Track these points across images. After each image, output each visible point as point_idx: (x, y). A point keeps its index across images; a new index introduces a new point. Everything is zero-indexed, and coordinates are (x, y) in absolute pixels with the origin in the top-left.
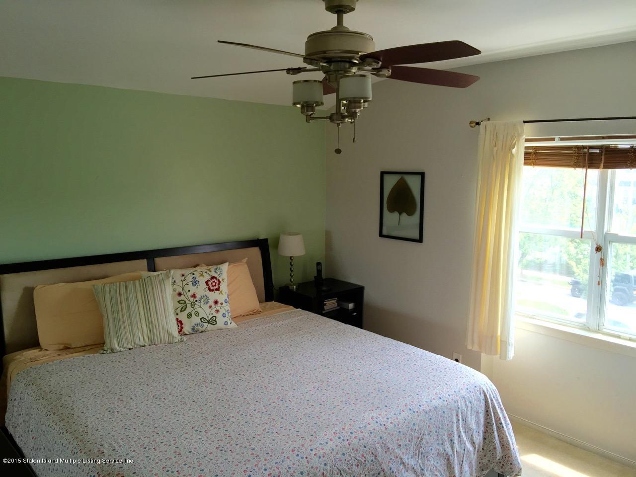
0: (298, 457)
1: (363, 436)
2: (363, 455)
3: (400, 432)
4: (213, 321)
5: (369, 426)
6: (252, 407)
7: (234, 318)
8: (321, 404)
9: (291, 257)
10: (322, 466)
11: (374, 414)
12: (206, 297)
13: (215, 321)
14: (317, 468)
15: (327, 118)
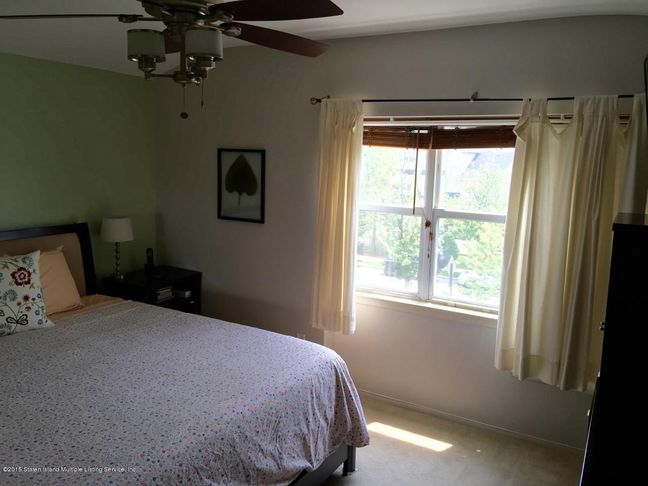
0: (149, 463)
1: (221, 428)
2: (221, 449)
3: (257, 418)
4: (23, 321)
5: (225, 417)
6: (85, 414)
7: (50, 316)
8: (169, 401)
9: (117, 243)
10: (177, 467)
11: (231, 403)
12: (12, 292)
13: (26, 320)
14: (171, 470)
15: (170, 76)
